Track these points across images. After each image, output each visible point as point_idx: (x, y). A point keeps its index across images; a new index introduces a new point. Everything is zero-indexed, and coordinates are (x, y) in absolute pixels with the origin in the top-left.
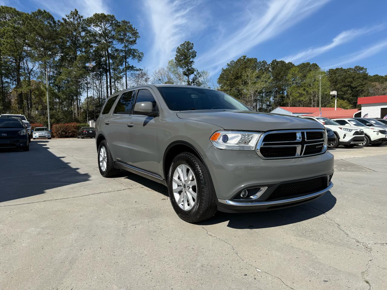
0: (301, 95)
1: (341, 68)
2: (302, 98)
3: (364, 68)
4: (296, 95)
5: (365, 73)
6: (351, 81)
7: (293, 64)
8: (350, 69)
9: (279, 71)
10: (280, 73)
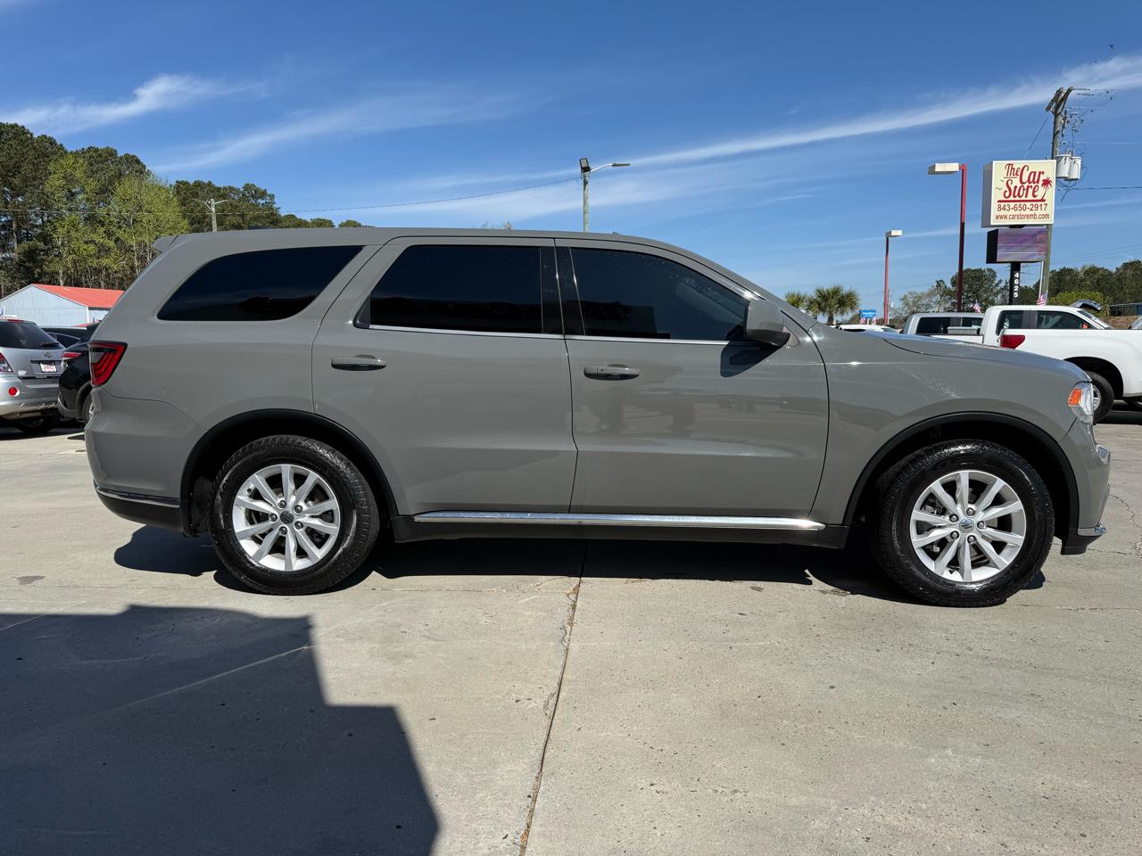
0: (103, 251)
1: (210, 182)
2: (105, 262)
3: (269, 192)
4: (85, 250)
5: (271, 208)
6: (239, 224)
7: (58, 144)
8: (231, 189)
9: (11, 158)
10: (18, 167)
